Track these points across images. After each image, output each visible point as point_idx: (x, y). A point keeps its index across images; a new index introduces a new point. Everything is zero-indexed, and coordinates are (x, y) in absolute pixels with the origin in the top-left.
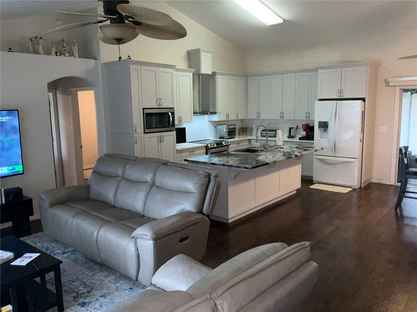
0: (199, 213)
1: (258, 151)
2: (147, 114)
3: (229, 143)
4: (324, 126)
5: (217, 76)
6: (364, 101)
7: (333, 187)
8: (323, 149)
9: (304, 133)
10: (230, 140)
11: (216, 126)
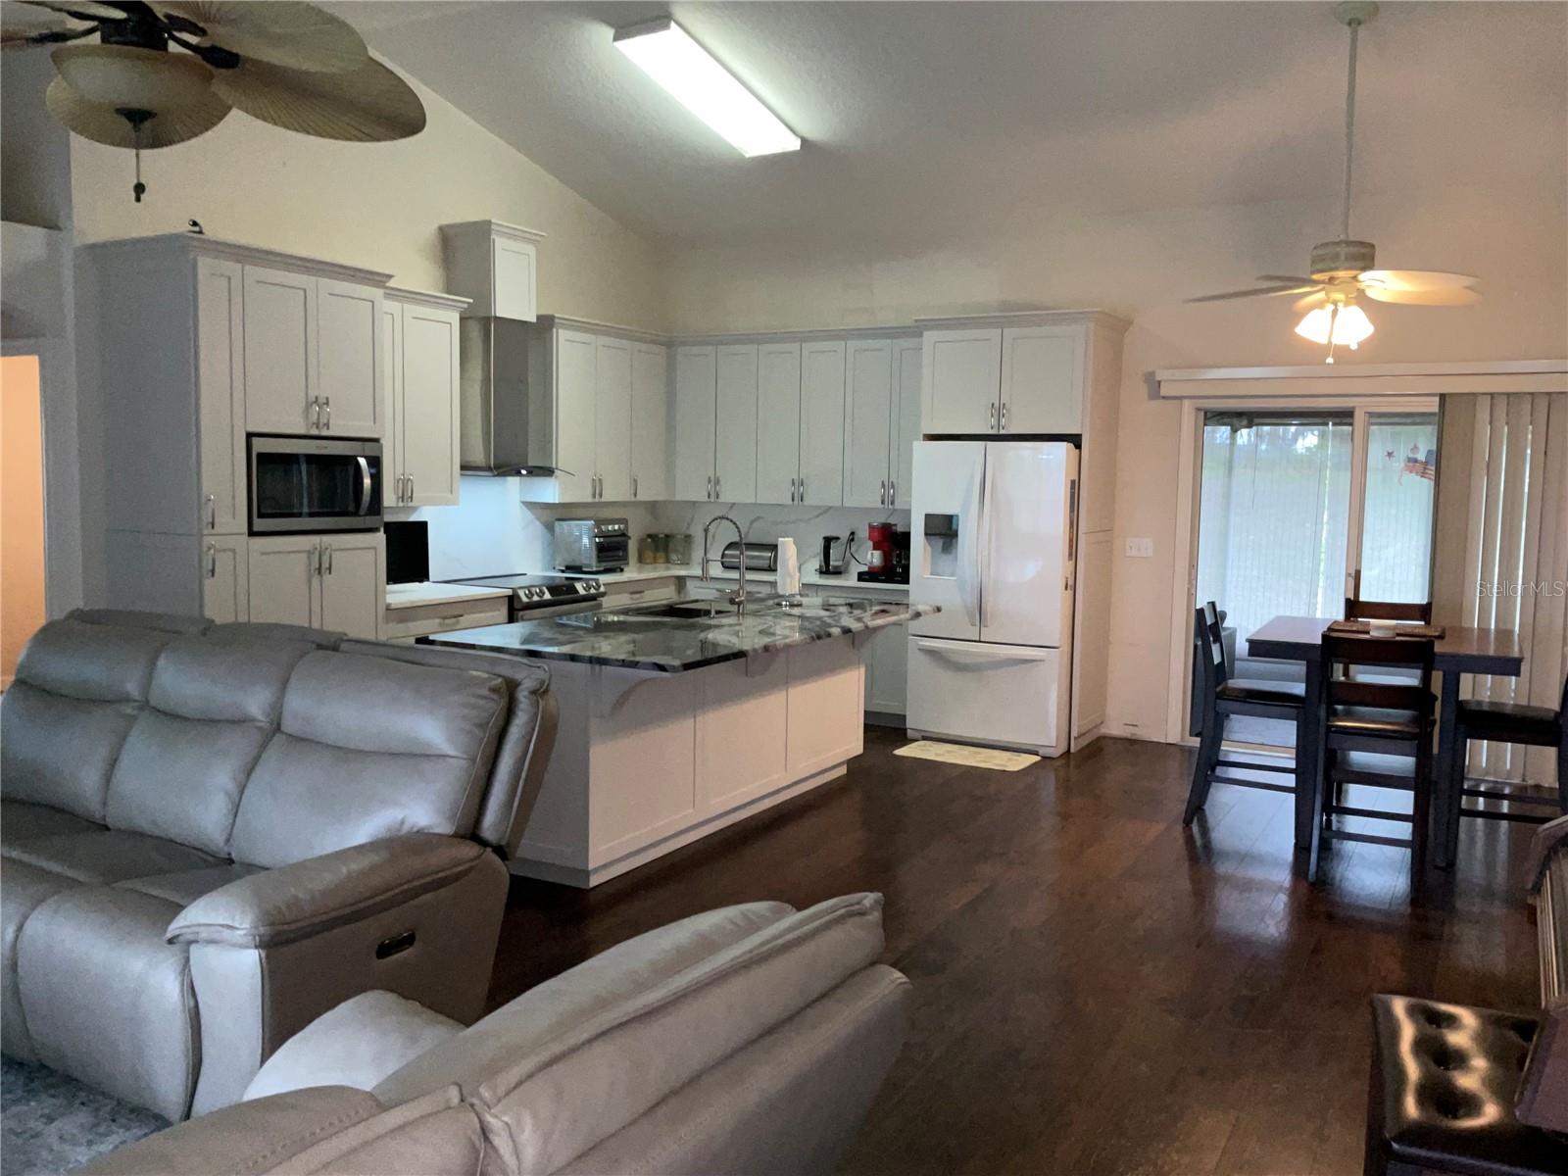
0: (463, 837)
1: (707, 613)
2: (264, 458)
3: (599, 587)
4: (943, 530)
5: (557, 333)
6: (1078, 446)
7: (976, 753)
8: (939, 610)
9: (874, 558)
10: (604, 579)
11: (553, 523)
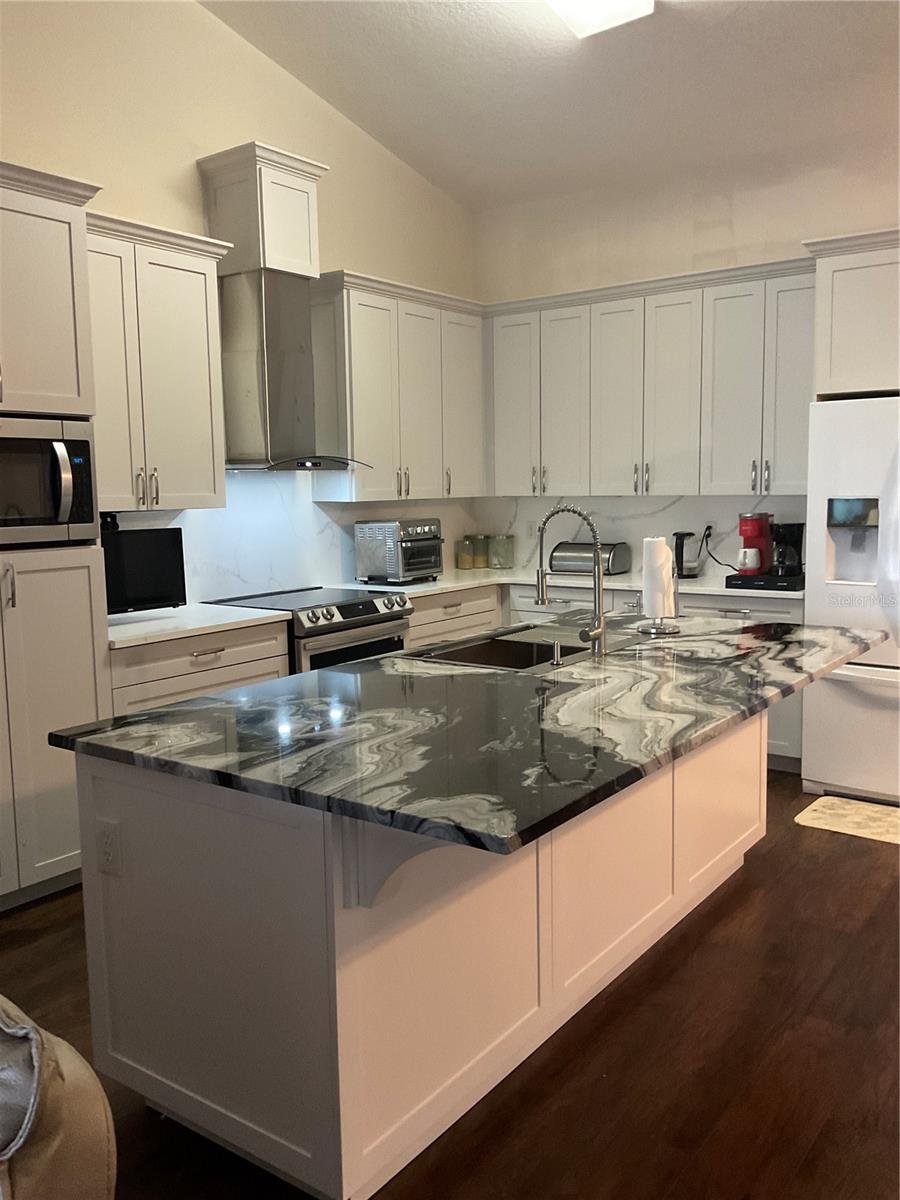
3: (405, 603)
4: (857, 519)
5: (348, 293)
8: (887, 636)
9: (748, 558)
10: (411, 591)
11: (353, 527)
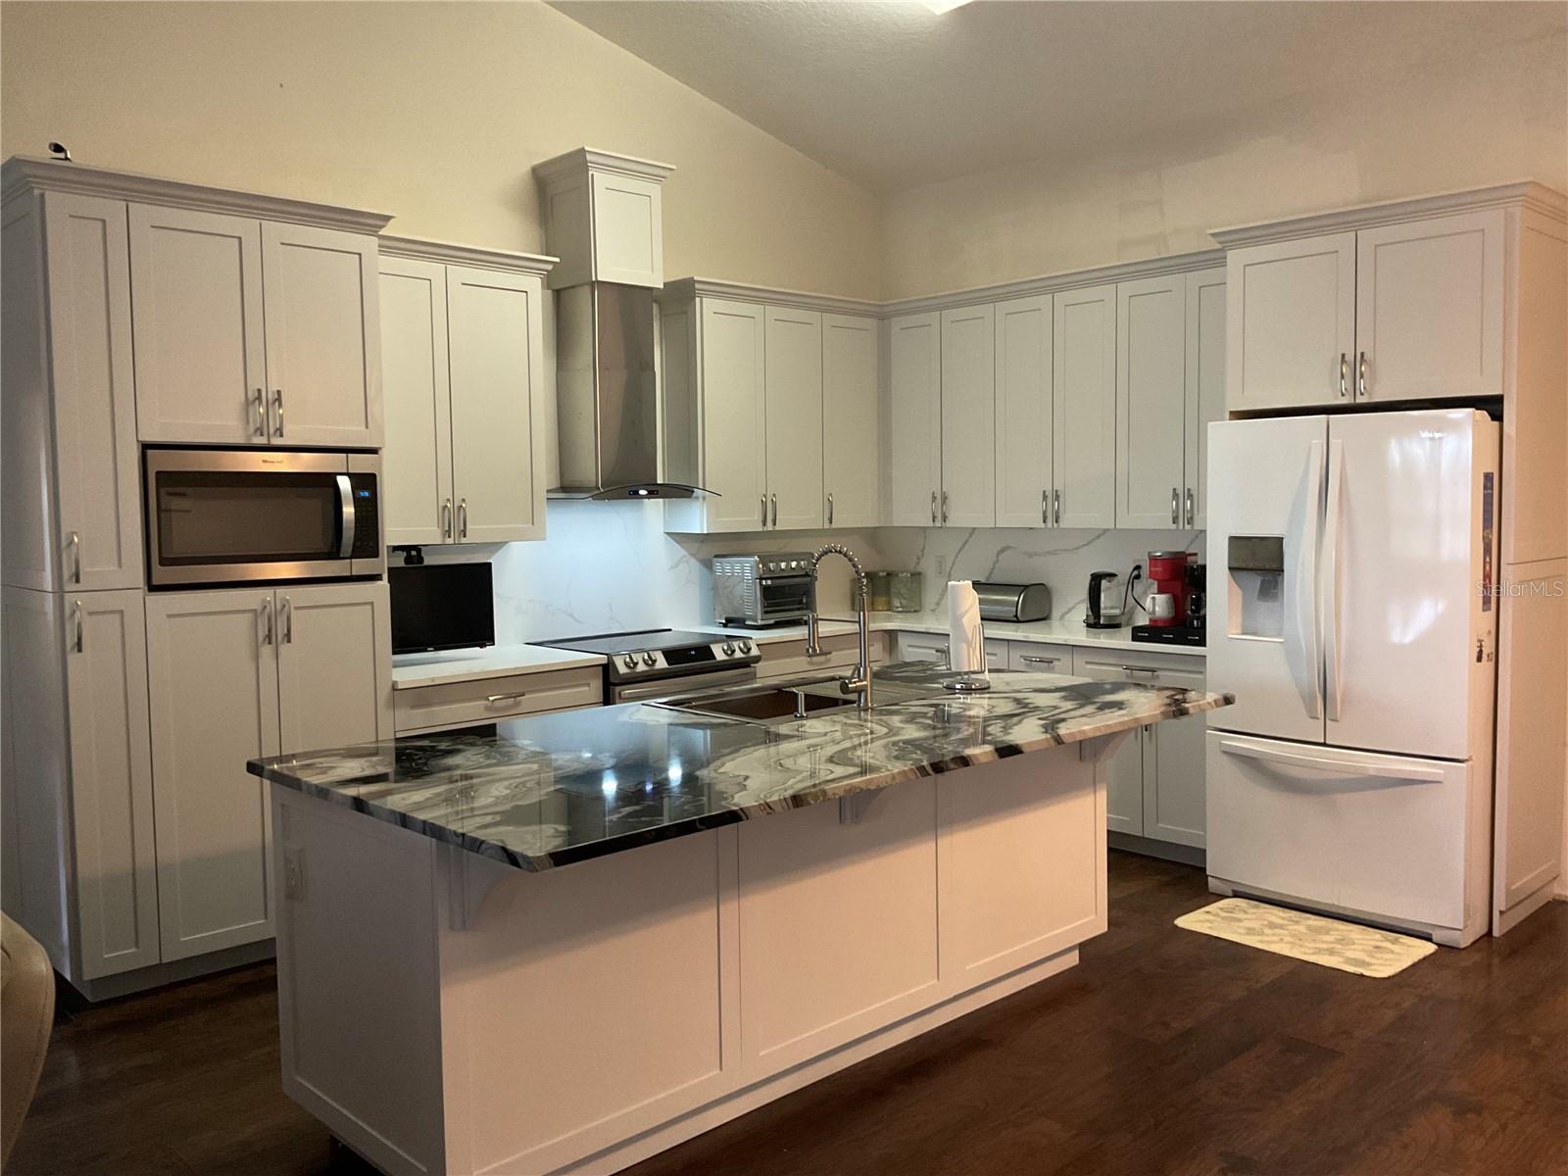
2: (173, 479)
5: (701, 303)
6: (1497, 416)
9: (1156, 605)
10: (766, 636)
11: (711, 561)
